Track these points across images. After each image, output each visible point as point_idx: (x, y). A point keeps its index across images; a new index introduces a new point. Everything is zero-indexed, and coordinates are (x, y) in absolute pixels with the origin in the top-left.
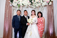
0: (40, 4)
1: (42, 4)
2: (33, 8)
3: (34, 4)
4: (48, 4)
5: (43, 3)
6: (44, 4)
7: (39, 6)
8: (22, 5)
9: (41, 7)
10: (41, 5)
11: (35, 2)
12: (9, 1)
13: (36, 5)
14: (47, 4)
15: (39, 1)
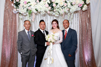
0: (66, 10)
1: (70, 8)
2: (54, 16)
3: (57, 9)
4: (82, 9)
5: (72, 7)
6: (74, 9)
7: (65, 13)
8: (36, 12)
9: (69, 14)
10: (69, 10)
11: (58, 6)
12: (12, 5)
13: (59, 11)
14: (79, 9)
15: (65, 5)
